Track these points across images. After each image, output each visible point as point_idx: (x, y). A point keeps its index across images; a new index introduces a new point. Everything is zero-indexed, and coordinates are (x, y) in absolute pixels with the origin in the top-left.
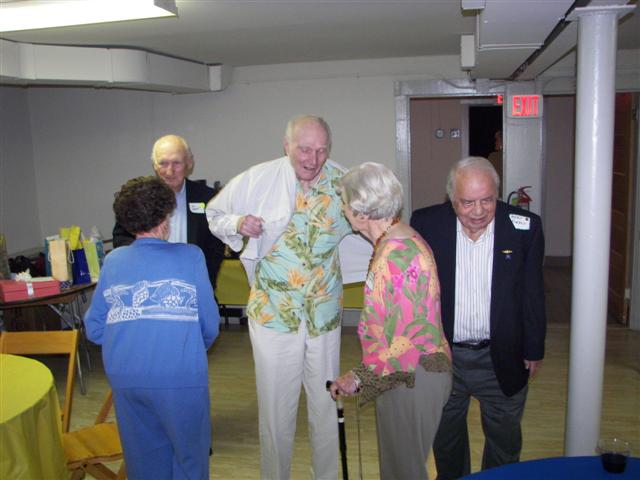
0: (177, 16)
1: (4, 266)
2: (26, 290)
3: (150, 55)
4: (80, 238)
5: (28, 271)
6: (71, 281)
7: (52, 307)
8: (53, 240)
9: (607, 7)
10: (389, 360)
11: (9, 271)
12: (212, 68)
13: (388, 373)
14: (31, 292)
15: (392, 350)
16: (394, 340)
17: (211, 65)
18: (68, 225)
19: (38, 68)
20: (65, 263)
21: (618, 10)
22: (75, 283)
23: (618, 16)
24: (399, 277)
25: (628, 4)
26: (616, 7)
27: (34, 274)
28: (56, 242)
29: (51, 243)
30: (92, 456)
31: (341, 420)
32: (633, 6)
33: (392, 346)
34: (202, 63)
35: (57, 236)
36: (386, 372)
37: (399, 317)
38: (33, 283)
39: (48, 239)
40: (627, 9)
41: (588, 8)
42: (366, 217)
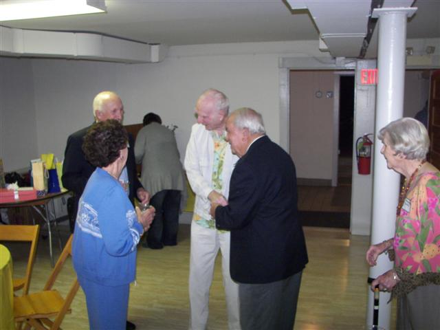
0: (106, 12)
1: (2, 178)
2: (13, 196)
3: (105, 37)
4: (54, 161)
5: (16, 183)
6: (47, 190)
7: (35, 207)
8: (36, 162)
9: (397, 9)
10: (423, 261)
11: (4, 182)
12: (153, 47)
13: (421, 272)
14: (17, 197)
15: (424, 253)
16: (426, 246)
17: (152, 44)
18: (47, 153)
19: (26, 45)
20: (42, 178)
21: (407, 11)
22: (49, 191)
23: (407, 15)
24: (434, 199)
25: (412, 6)
26: (403, 8)
27: (20, 185)
28: (36, 164)
29: (33, 165)
30: (34, 313)
31: (376, 308)
32: (415, 8)
33: (424, 250)
34: (146, 43)
35: (39, 160)
36: (419, 271)
37: (431, 229)
38: (19, 191)
39: (32, 161)
40: (412, 10)
41: (383, 9)
42: (405, 157)
